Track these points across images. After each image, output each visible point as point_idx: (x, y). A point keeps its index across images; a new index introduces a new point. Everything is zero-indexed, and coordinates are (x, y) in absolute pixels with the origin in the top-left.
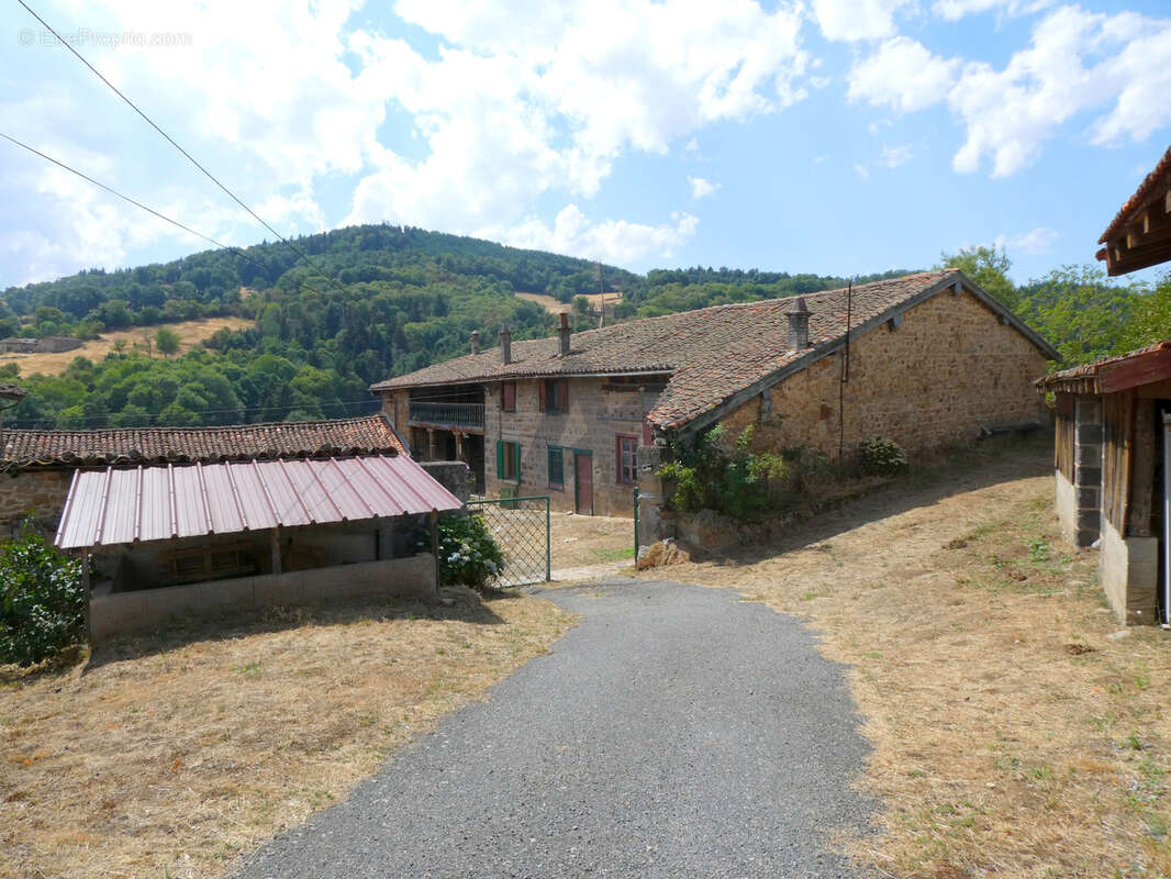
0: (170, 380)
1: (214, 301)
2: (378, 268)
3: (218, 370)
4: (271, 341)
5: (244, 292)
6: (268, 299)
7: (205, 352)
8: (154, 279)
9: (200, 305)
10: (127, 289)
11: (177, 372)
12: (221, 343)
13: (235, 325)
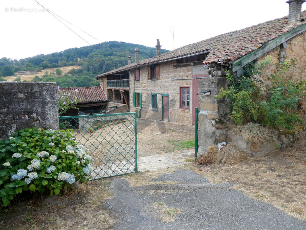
0: (59, 82)
1: (71, 61)
2: (113, 52)
3: (72, 79)
4: (85, 72)
5: (79, 59)
6: (85, 61)
7: (68, 75)
8: (56, 56)
9: (67, 62)
10: (49, 59)
11: (61, 80)
12: (72, 72)
13: (76, 68)
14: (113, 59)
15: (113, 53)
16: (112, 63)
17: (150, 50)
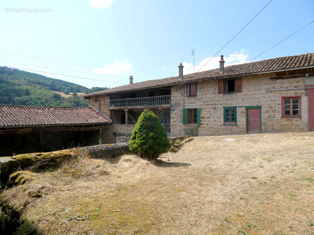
14: (4, 87)
15: (4, 81)
16: (3, 92)
17: (52, 81)
